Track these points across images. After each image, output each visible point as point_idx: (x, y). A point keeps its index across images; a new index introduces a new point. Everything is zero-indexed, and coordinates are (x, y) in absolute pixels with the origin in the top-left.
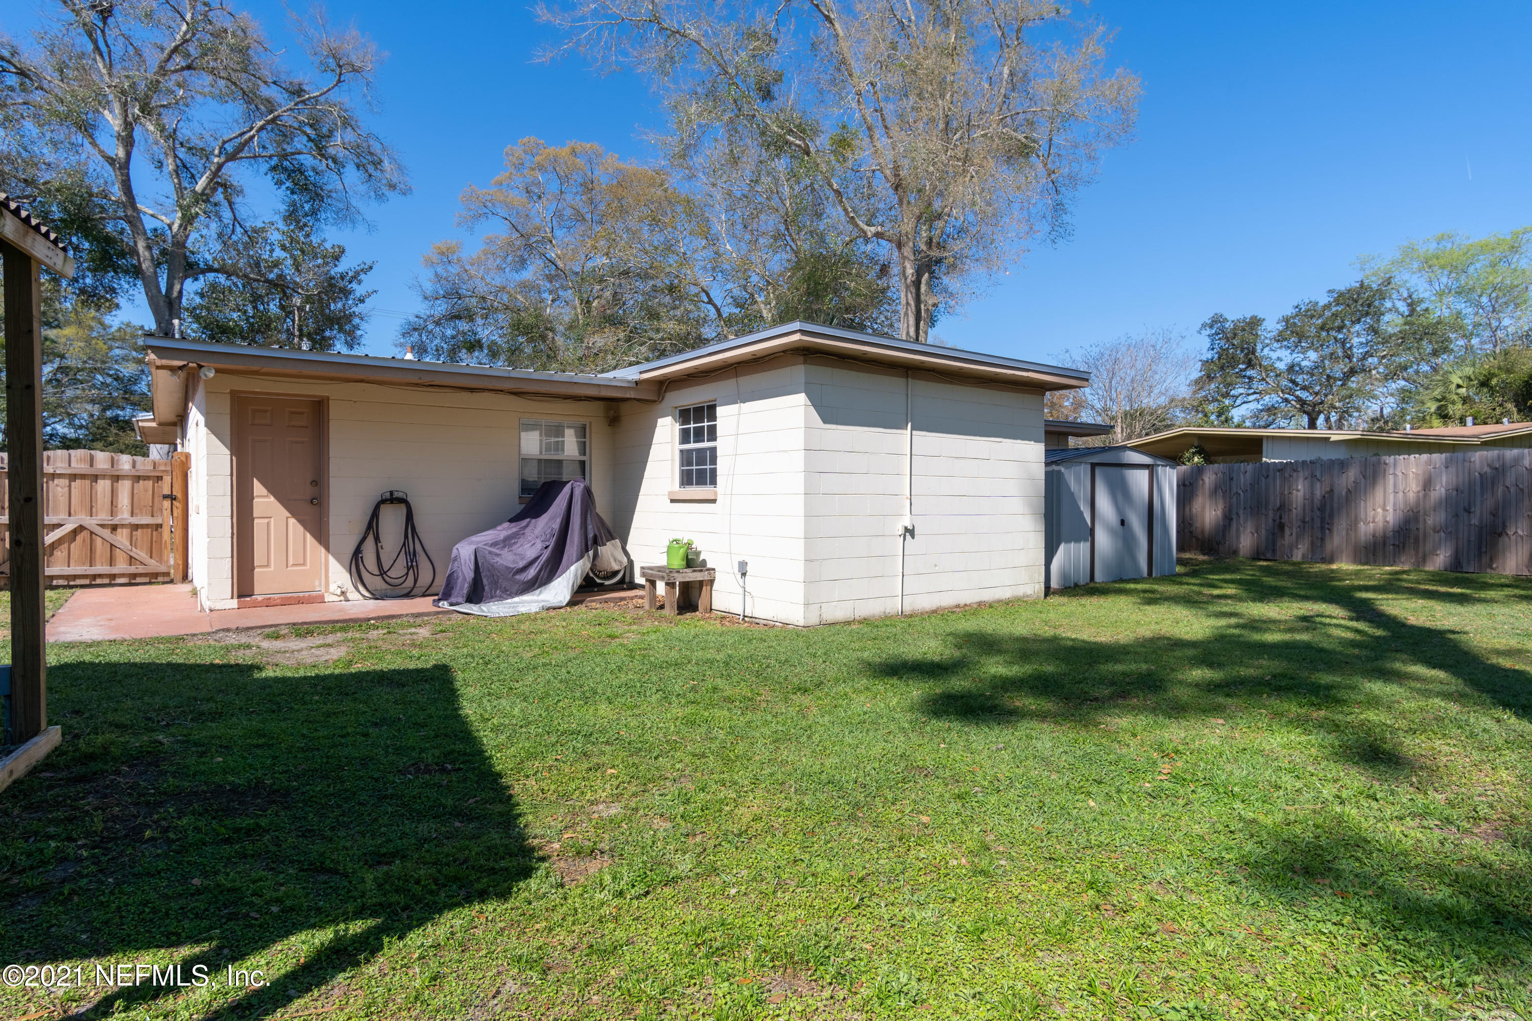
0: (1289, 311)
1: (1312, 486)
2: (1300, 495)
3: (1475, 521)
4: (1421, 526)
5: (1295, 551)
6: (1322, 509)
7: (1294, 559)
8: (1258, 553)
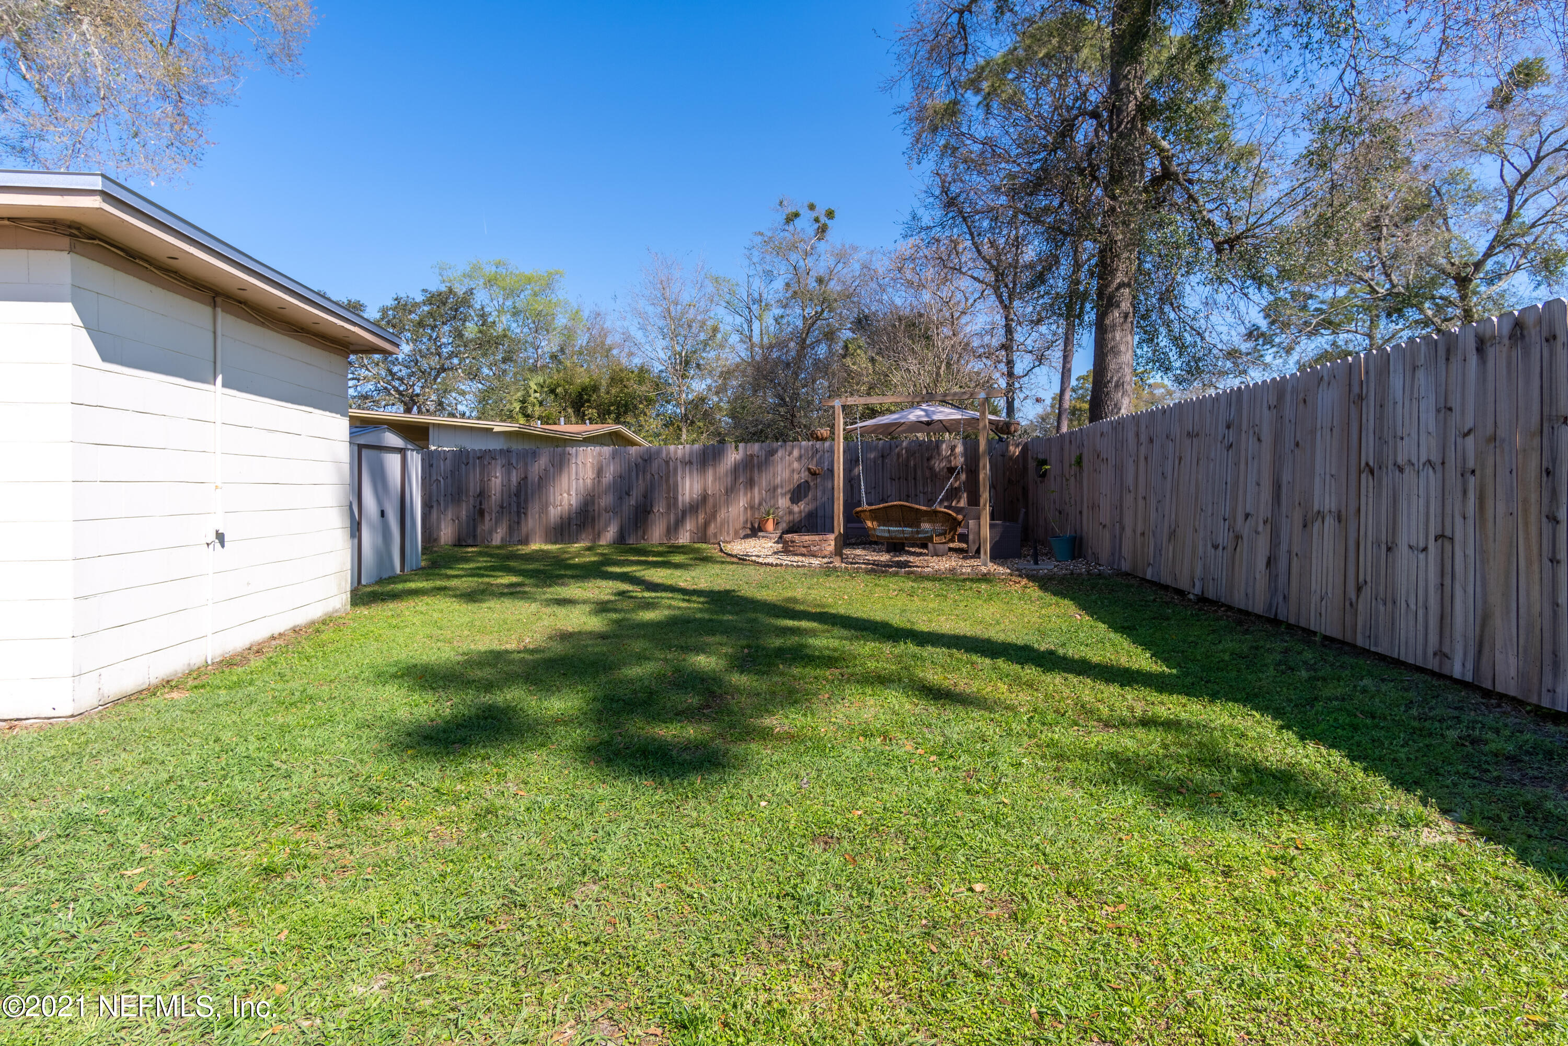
0: (390, 302)
1: (509, 473)
2: (499, 481)
3: (633, 502)
4: (596, 508)
5: (495, 535)
6: (517, 495)
7: (494, 543)
8: (459, 540)
